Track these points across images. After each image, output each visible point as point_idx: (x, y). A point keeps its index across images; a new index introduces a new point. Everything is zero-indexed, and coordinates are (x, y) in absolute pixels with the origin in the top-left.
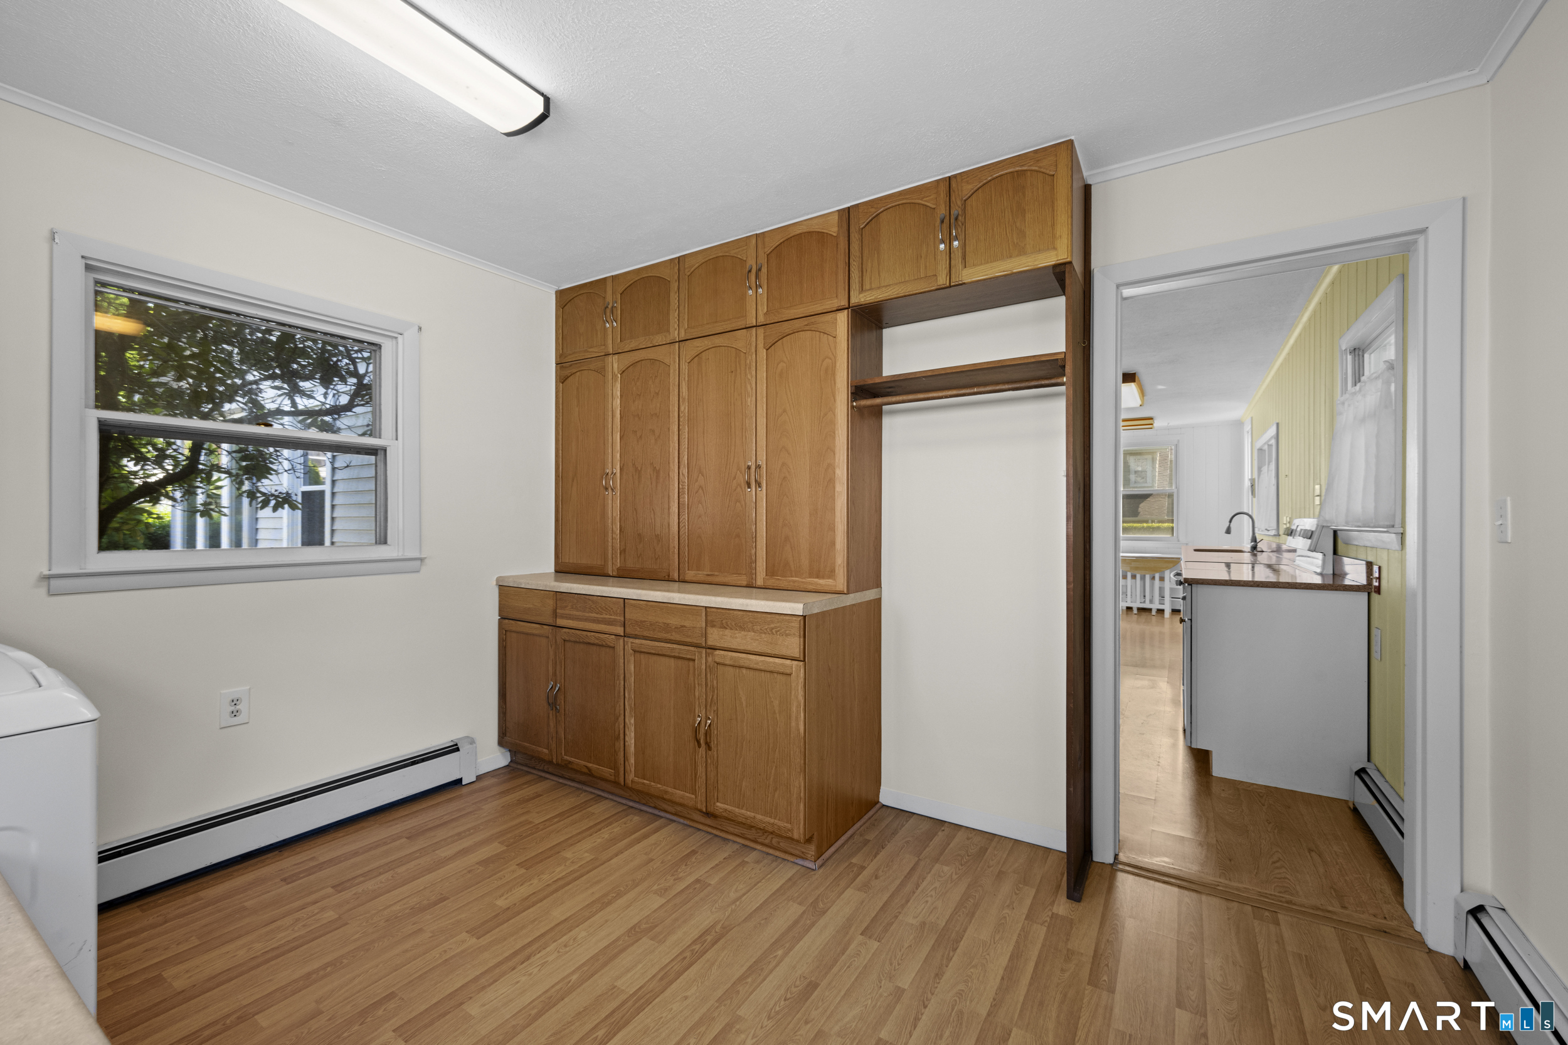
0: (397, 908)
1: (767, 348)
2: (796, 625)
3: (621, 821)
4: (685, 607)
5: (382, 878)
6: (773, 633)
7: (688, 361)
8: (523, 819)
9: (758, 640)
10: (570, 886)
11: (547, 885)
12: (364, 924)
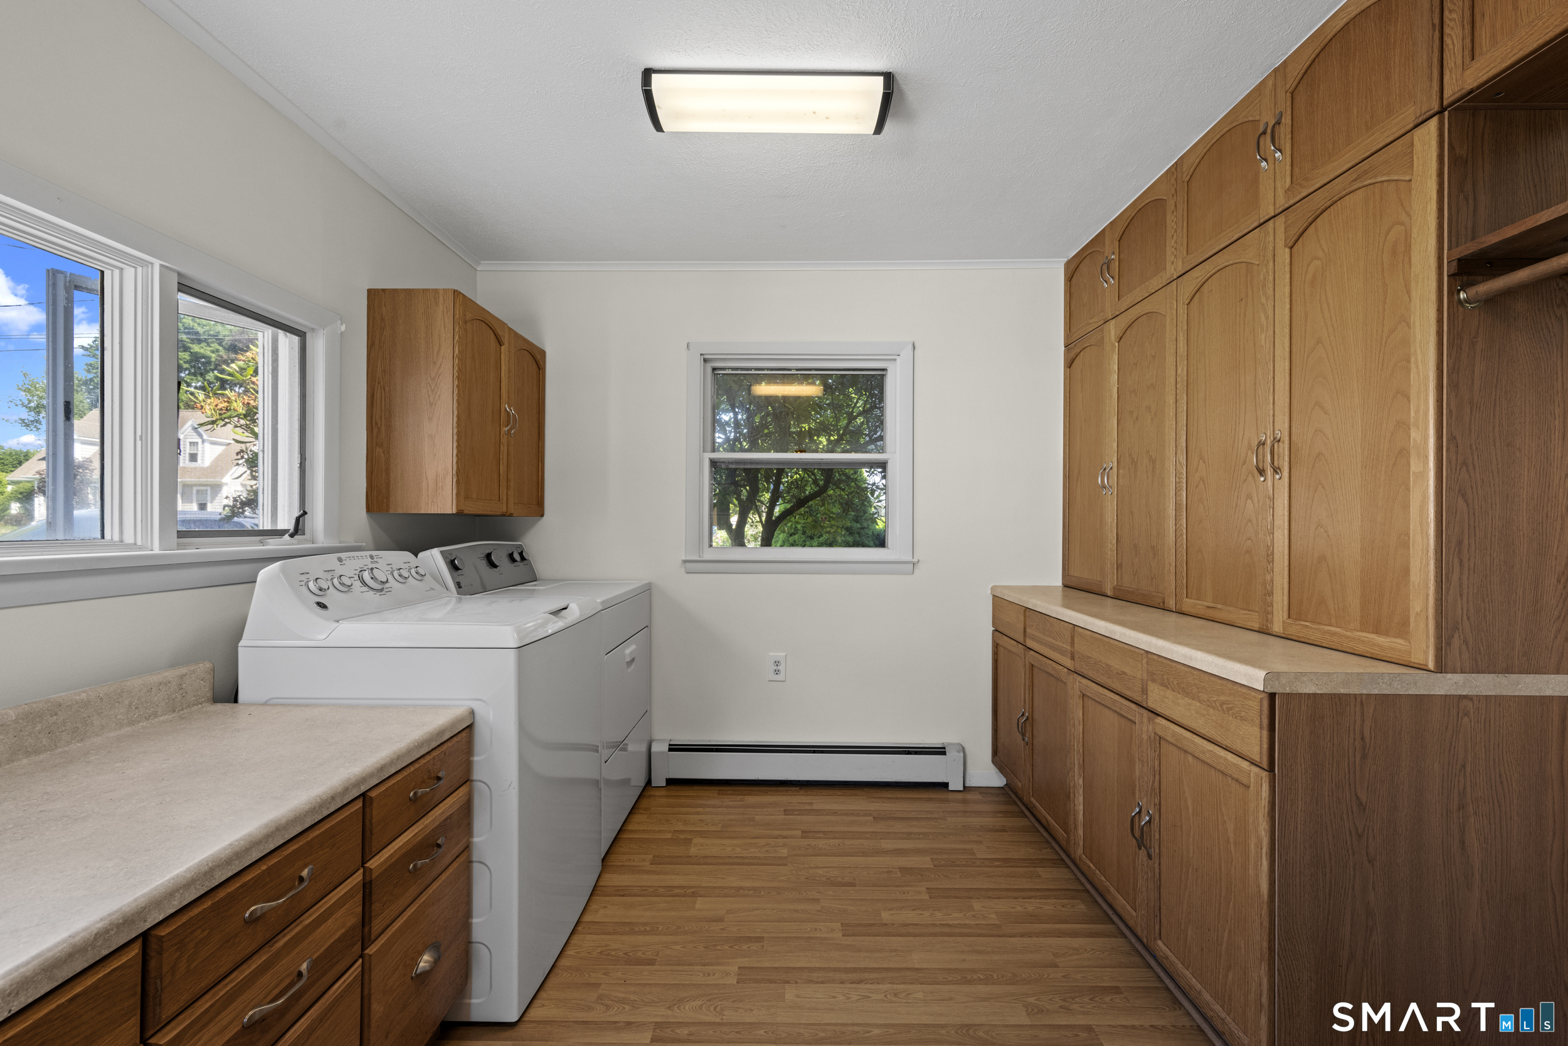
0: (820, 871)
1: (1290, 244)
2: (1255, 705)
3: (1061, 901)
4: (1126, 646)
5: (832, 842)
6: (1223, 710)
7: (1186, 303)
8: (968, 846)
9: (1204, 716)
10: (951, 939)
11: (933, 924)
12: (794, 872)
